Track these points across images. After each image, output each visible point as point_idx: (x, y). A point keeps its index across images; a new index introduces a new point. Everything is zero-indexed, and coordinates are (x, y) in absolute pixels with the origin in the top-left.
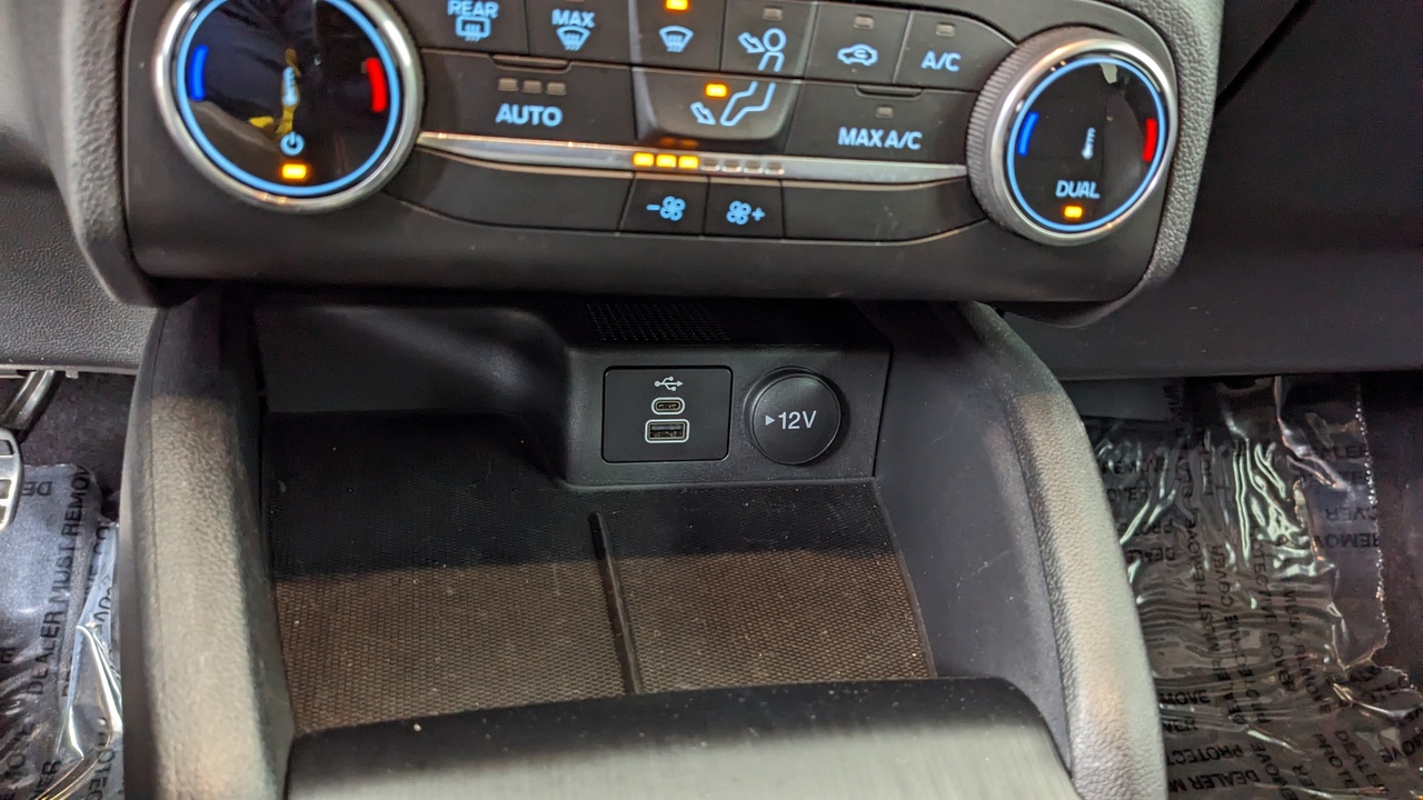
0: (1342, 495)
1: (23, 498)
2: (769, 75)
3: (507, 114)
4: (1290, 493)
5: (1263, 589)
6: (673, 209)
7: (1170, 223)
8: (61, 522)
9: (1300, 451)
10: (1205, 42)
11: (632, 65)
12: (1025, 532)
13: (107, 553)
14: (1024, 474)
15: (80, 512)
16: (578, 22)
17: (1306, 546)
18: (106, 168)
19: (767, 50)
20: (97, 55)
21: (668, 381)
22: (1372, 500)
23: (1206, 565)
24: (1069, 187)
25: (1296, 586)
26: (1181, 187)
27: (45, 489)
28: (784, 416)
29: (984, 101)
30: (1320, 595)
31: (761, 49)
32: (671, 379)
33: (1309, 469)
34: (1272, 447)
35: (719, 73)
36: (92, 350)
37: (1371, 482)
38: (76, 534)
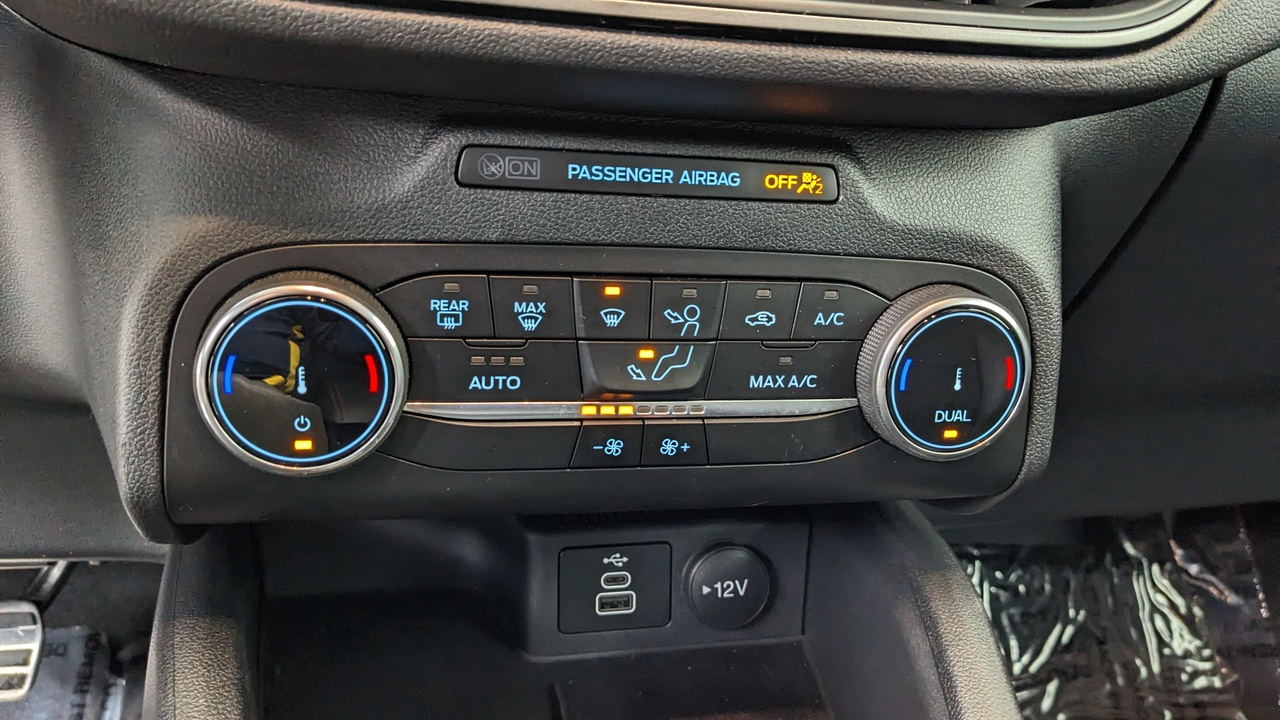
0: (1235, 609)
1: (44, 659)
2: (688, 339)
3: (476, 383)
4: (1189, 609)
5: (1174, 700)
6: (614, 447)
7: (1036, 432)
8: (74, 682)
9: (1194, 569)
10: (1048, 289)
11: (578, 339)
12: (937, 704)
13: (113, 709)
14: (933, 650)
15: (91, 672)
16: (534, 310)
17: (1209, 659)
18: (150, 446)
19: (686, 321)
20: (147, 359)
21: (615, 558)
22: (1264, 613)
23: (1120, 681)
24: (945, 416)
25: (1205, 698)
26: (1042, 403)
27: (61, 650)
28: (718, 585)
29: (867, 348)
30: (1226, 704)
31: (682, 320)
32: (618, 555)
33: (1204, 586)
34: (1168, 566)
35: (648, 340)
36: (114, 544)
37: (1261, 596)
38: (87, 691)
